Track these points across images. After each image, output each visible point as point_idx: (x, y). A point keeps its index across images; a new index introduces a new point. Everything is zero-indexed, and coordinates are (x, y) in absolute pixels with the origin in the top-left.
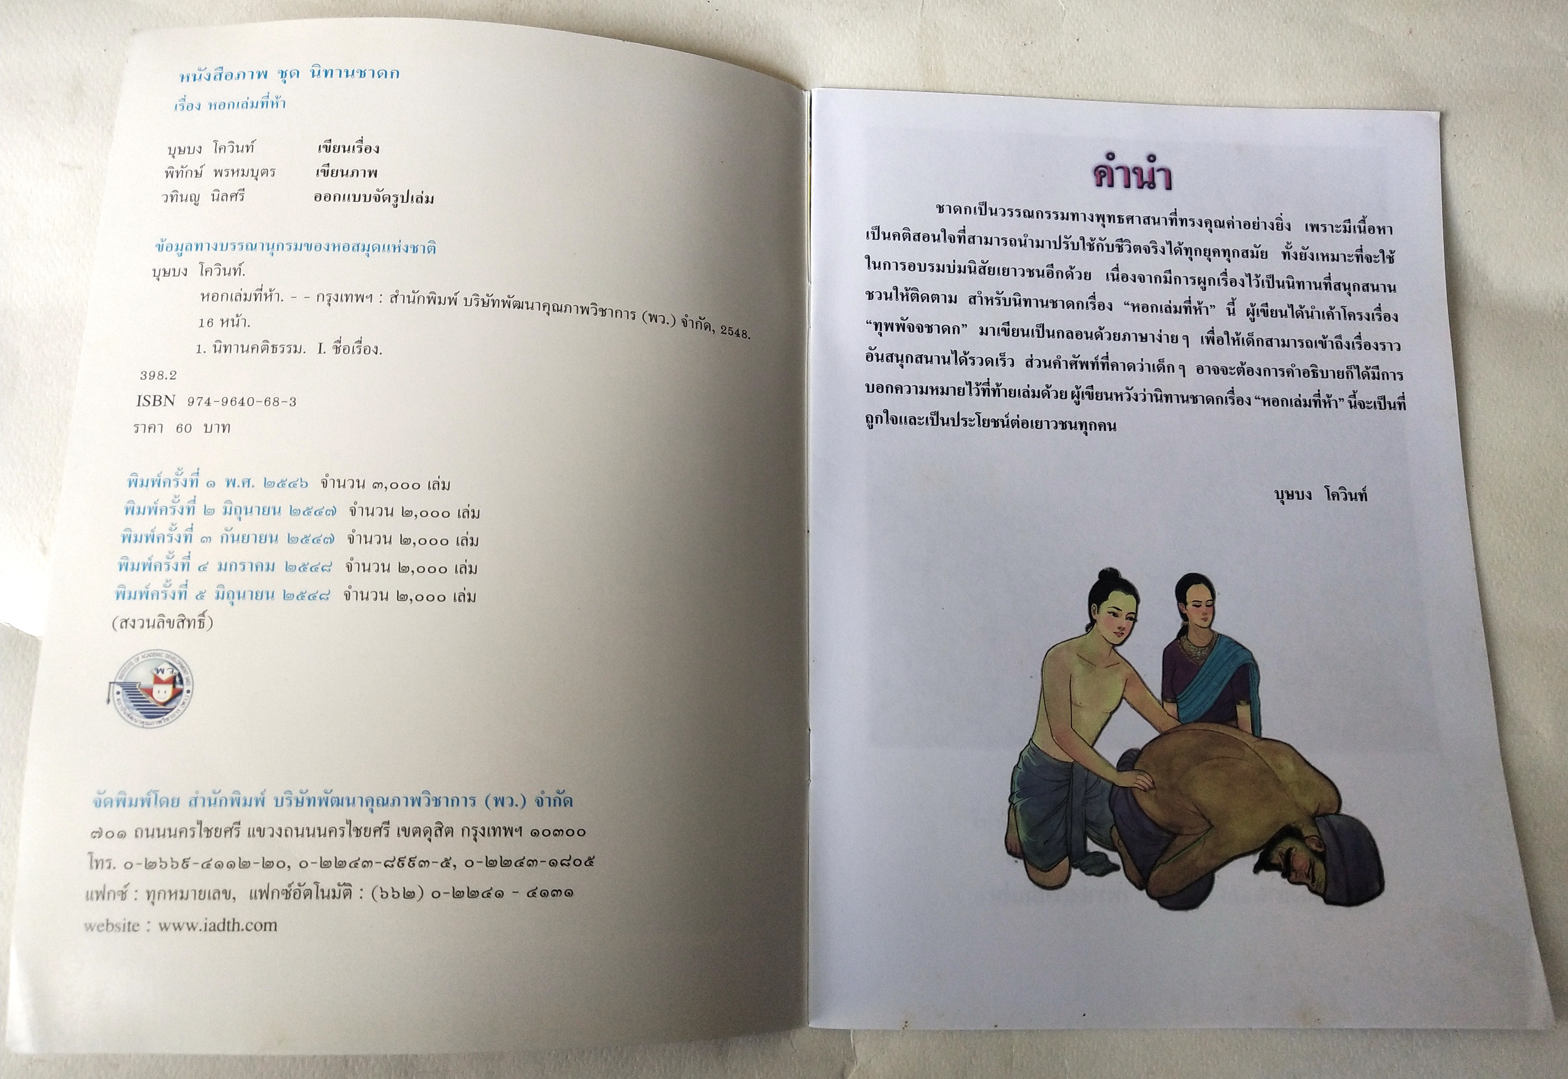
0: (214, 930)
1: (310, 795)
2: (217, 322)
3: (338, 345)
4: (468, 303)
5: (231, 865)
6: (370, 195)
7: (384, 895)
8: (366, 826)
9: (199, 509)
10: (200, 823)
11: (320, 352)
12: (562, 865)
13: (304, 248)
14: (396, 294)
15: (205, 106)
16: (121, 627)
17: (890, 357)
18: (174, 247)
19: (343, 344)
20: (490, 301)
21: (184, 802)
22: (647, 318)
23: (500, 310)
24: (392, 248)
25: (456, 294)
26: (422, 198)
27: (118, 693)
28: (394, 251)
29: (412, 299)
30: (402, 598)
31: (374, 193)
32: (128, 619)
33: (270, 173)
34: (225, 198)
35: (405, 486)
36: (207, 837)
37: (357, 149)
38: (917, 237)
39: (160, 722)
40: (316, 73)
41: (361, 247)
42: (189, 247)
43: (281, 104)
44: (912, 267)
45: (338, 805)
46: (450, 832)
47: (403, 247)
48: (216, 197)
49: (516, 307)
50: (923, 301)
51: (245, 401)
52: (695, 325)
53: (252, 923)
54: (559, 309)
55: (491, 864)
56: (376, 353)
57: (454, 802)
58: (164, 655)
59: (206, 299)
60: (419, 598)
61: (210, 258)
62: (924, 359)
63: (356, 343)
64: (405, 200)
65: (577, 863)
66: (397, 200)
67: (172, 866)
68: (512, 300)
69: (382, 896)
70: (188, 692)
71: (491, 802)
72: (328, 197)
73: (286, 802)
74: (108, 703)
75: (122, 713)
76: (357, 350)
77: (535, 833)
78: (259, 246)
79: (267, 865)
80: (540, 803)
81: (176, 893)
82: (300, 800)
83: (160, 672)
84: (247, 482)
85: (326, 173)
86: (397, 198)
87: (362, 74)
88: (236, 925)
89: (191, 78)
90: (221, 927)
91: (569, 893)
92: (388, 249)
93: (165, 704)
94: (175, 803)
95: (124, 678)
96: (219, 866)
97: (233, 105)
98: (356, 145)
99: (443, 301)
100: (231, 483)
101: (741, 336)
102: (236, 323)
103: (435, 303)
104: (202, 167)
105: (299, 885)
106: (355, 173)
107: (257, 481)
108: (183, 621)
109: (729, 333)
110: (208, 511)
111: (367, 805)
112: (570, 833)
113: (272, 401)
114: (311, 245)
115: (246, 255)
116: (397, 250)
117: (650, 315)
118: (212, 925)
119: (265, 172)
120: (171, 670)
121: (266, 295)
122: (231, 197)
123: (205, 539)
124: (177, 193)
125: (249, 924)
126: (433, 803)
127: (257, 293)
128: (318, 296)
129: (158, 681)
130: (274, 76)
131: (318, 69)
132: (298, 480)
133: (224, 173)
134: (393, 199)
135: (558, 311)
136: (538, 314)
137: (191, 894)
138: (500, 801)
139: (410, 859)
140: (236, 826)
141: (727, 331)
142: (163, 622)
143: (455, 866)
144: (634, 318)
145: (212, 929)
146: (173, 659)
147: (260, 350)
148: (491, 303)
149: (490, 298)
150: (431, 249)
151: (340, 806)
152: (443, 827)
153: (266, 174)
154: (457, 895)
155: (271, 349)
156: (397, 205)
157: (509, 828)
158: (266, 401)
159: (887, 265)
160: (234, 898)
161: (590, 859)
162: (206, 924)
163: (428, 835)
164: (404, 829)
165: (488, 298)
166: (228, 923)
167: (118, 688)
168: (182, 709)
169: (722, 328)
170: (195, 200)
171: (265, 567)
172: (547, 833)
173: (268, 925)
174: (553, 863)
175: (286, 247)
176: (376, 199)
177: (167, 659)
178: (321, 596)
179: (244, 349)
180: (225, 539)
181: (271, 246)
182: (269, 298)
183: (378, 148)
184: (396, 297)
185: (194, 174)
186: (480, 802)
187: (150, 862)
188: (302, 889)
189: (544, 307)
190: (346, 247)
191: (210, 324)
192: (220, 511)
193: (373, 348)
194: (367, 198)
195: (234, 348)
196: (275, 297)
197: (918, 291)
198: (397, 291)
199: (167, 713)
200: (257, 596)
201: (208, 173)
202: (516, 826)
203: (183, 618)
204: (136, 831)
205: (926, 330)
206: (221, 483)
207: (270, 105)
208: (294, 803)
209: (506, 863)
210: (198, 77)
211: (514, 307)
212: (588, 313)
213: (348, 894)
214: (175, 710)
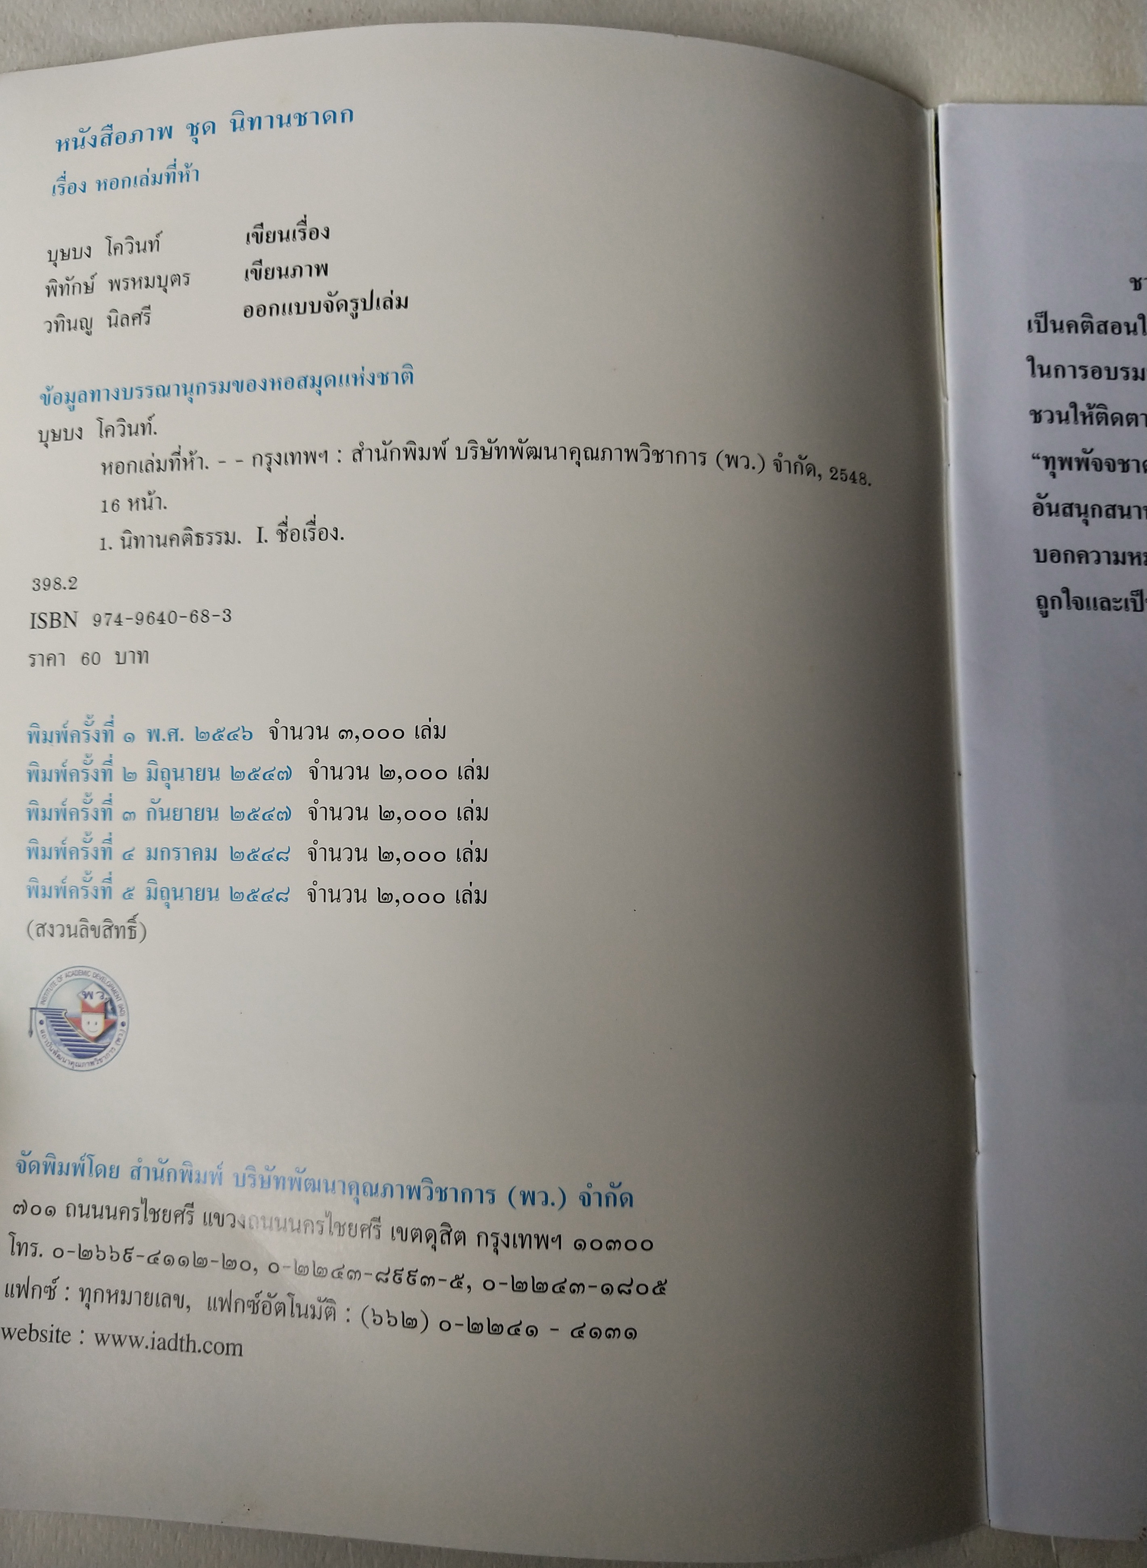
0: (164, 1348)
1: (278, 1172)
2: (124, 505)
3: (284, 528)
4: (463, 455)
5: (184, 1262)
6: (320, 303)
7: (378, 1321)
8: (351, 1221)
9: (118, 774)
10: (144, 1201)
11: (260, 541)
12: (620, 1292)
13: (233, 388)
14: (360, 448)
15: (92, 186)
16: (38, 935)
17: (1068, 509)
18: (64, 398)
19: (290, 526)
20: (493, 449)
21: (125, 1173)
22: (724, 461)
23: (508, 463)
24: (352, 380)
25: (444, 442)
26: (391, 301)
27: (41, 1023)
28: (355, 384)
29: (382, 454)
30: (385, 898)
31: (324, 298)
32: (46, 924)
33: (183, 280)
34: (125, 321)
35: (383, 734)
36: (154, 1221)
37: (299, 235)
38: (1102, 328)
39: (92, 1063)
40: (238, 124)
41: (309, 382)
42: (83, 397)
43: (193, 175)
44: (1097, 372)
45: (314, 1190)
46: (462, 1238)
47: (367, 377)
48: (113, 321)
49: (531, 457)
50: (1114, 424)
51: (165, 617)
52: (793, 468)
53: (211, 1343)
54: (595, 455)
55: (519, 1287)
56: (336, 539)
57: (465, 1196)
58: (91, 974)
59: (108, 471)
60: (408, 898)
61: (110, 410)
62: (1118, 512)
63: (307, 524)
64: (368, 306)
65: (643, 1290)
66: (357, 307)
67: (112, 1257)
68: (525, 446)
69: (374, 1321)
70: (123, 1024)
71: (517, 1199)
72: (262, 310)
73: (249, 1181)
74: (31, 1036)
75: (47, 1049)
76: (309, 535)
77: (579, 1245)
78: (174, 390)
79: (229, 1264)
80: (586, 1201)
81: (116, 1294)
82: (266, 1178)
83: (89, 997)
84: (174, 734)
85: (257, 275)
86: (357, 304)
87: (302, 119)
88: (191, 1345)
89: (71, 145)
90: (172, 1346)
91: (631, 1334)
92: (347, 381)
93: (97, 1039)
94: (113, 1172)
95: (46, 1003)
96: (169, 1261)
97: (128, 182)
98: (297, 228)
99: (426, 455)
100: (153, 735)
101: (858, 481)
102: (148, 504)
103: (414, 458)
104: (93, 277)
105: (269, 1295)
106: (297, 271)
107: (185, 732)
108: (110, 929)
109: (842, 478)
110: (129, 776)
111: (351, 1193)
112: (631, 1245)
113: (200, 615)
114: (242, 383)
115: (156, 404)
116: (359, 381)
117: (727, 456)
118: (162, 1341)
119: (176, 280)
120: (100, 994)
121: (185, 460)
122: (134, 320)
123: (128, 816)
124: (63, 319)
125: (207, 1344)
126: (436, 1196)
127: (174, 458)
128: (254, 458)
129: (86, 1009)
130: (181, 133)
131: (241, 117)
132: (239, 728)
133: (123, 285)
134: (351, 306)
135: (592, 458)
136: (564, 466)
137: (135, 1297)
138: (528, 1198)
139: (409, 1273)
140: (187, 1209)
141: (838, 475)
142: (85, 929)
143: (469, 1287)
144: (704, 463)
145: (161, 1347)
146: (102, 979)
147: (181, 542)
148: (495, 453)
149: (494, 445)
150: (407, 377)
151: (316, 1191)
152: (451, 1230)
153: (177, 283)
154: (474, 1328)
155: (195, 539)
156: (357, 314)
157: (543, 1236)
158: (192, 615)
159: (1059, 371)
160: (188, 1307)
161: (660, 1284)
162: (154, 1339)
163: (432, 1241)
164: (400, 1230)
165: (490, 445)
166: (182, 1340)
167: (41, 1016)
168: (117, 1048)
169: (831, 471)
170: (86, 326)
171: (205, 854)
172: (597, 1245)
173: (231, 1348)
174: (607, 1290)
175: (209, 388)
176: (327, 308)
177: (94, 979)
178: (278, 895)
179: (160, 542)
180: (152, 814)
181: (189, 389)
182: (189, 466)
183: (328, 231)
184: (360, 452)
185: (83, 288)
186: (502, 1196)
187: (84, 1251)
188: (274, 1302)
189: (572, 454)
190: (290, 383)
191: (115, 507)
192: (143, 775)
193: (331, 531)
194: (315, 308)
195: (148, 541)
196: (197, 462)
197: (1106, 409)
198: (362, 444)
199: (100, 1052)
200: (198, 894)
201: (101, 284)
202: (553, 1234)
203: (110, 924)
204: (68, 1208)
205: (1119, 467)
206: (142, 736)
207: (178, 177)
208: (259, 1182)
209: (540, 1288)
210: (79, 142)
211: (529, 457)
212: (636, 460)
213: (331, 1314)
214: (109, 1048)
